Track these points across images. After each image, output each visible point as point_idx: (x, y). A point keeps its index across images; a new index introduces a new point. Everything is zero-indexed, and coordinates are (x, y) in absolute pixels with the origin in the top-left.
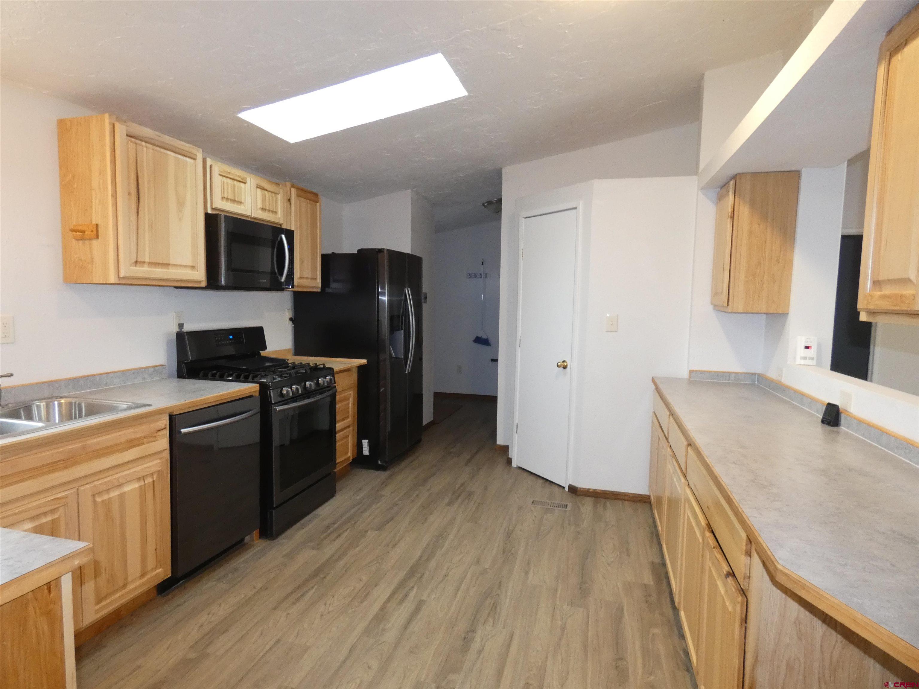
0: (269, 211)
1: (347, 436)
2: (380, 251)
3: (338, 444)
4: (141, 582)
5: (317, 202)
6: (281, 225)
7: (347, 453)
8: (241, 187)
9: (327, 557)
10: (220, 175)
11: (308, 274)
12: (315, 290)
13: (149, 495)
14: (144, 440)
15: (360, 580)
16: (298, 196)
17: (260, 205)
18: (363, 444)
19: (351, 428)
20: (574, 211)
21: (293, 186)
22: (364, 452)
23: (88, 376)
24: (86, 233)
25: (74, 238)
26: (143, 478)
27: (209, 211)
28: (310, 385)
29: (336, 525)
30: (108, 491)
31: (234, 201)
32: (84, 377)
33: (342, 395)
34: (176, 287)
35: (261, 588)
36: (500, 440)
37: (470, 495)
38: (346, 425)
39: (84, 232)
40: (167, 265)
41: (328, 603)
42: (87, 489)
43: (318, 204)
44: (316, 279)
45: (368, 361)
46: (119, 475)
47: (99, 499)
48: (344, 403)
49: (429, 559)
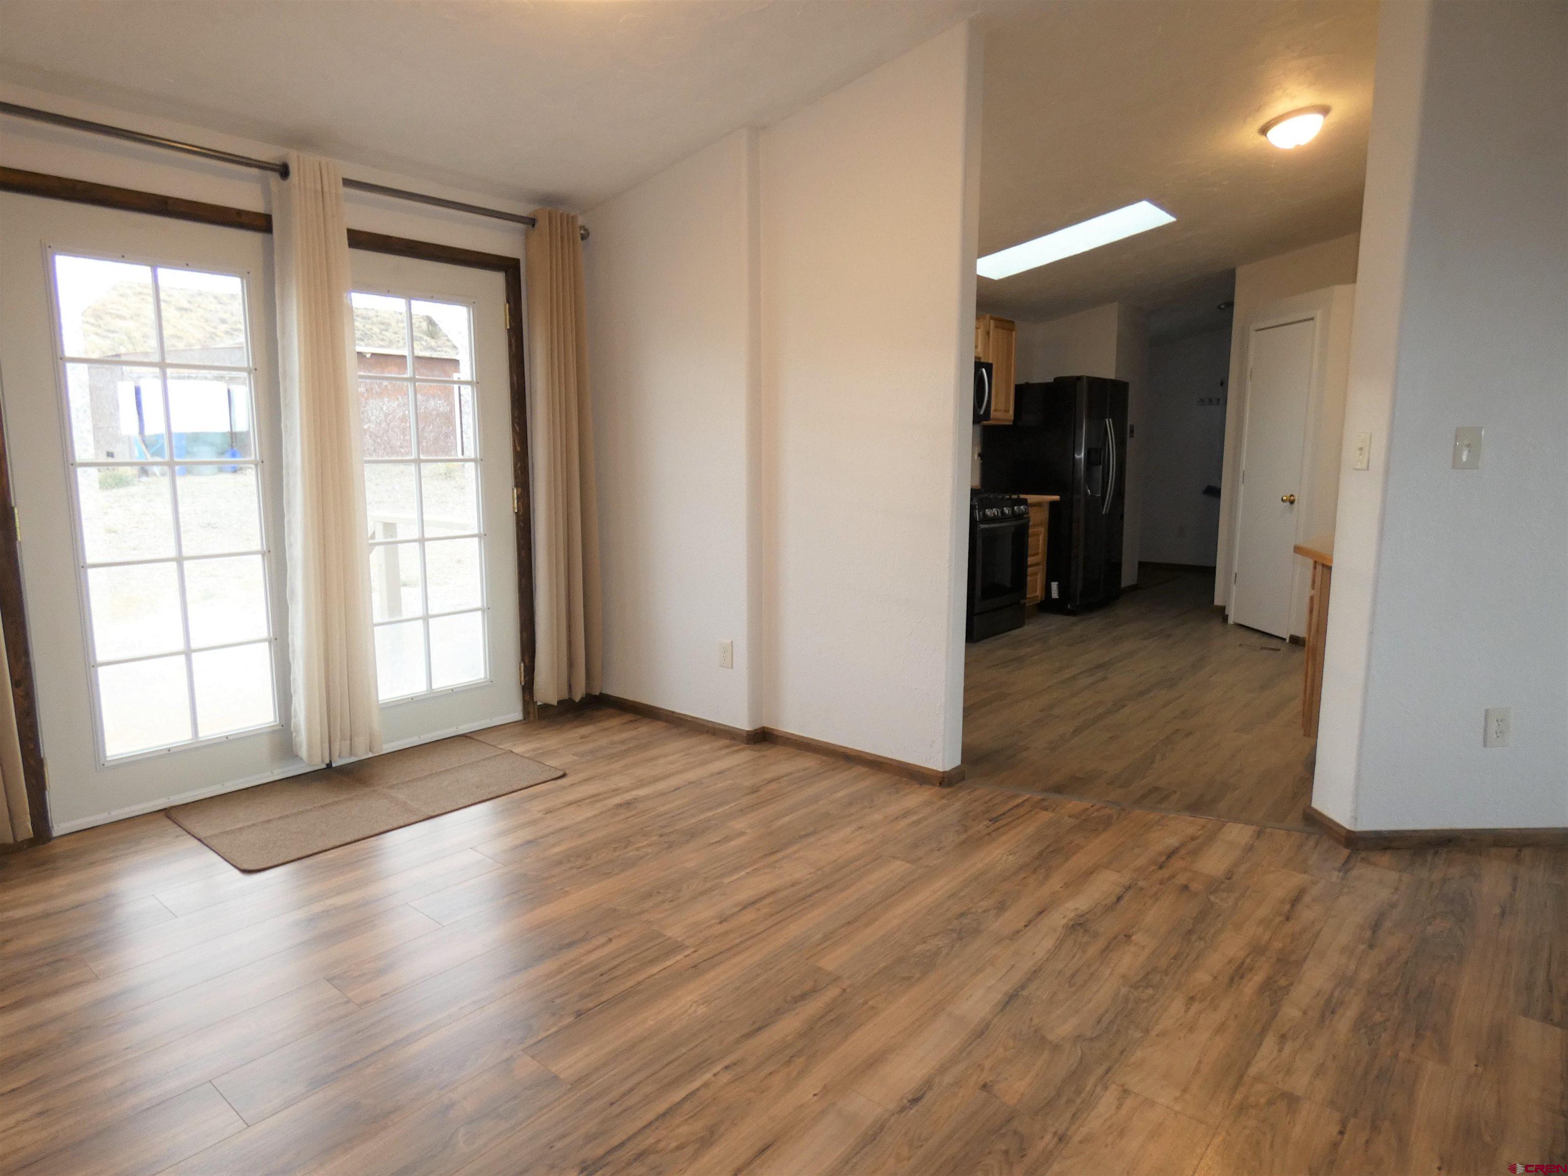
1: (1039, 573)
2: (1079, 378)
3: (1028, 579)
5: (1012, 330)
6: (981, 359)
7: (1036, 591)
11: (1002, 406)
12: (1007, 423)
16: (996, 327)
18: (1052, 586)
19: (1042, 566)
20: (1311, 322)
21: (992, 318)
22: (1053, 595)
28: (1007, 511)
33: (1036, 530)
36: (1218, 601)
38: (1036, 562)
43: (1014, 332)
44: (1009, 411)
45: (1061, 498)
48: (1037, 538)
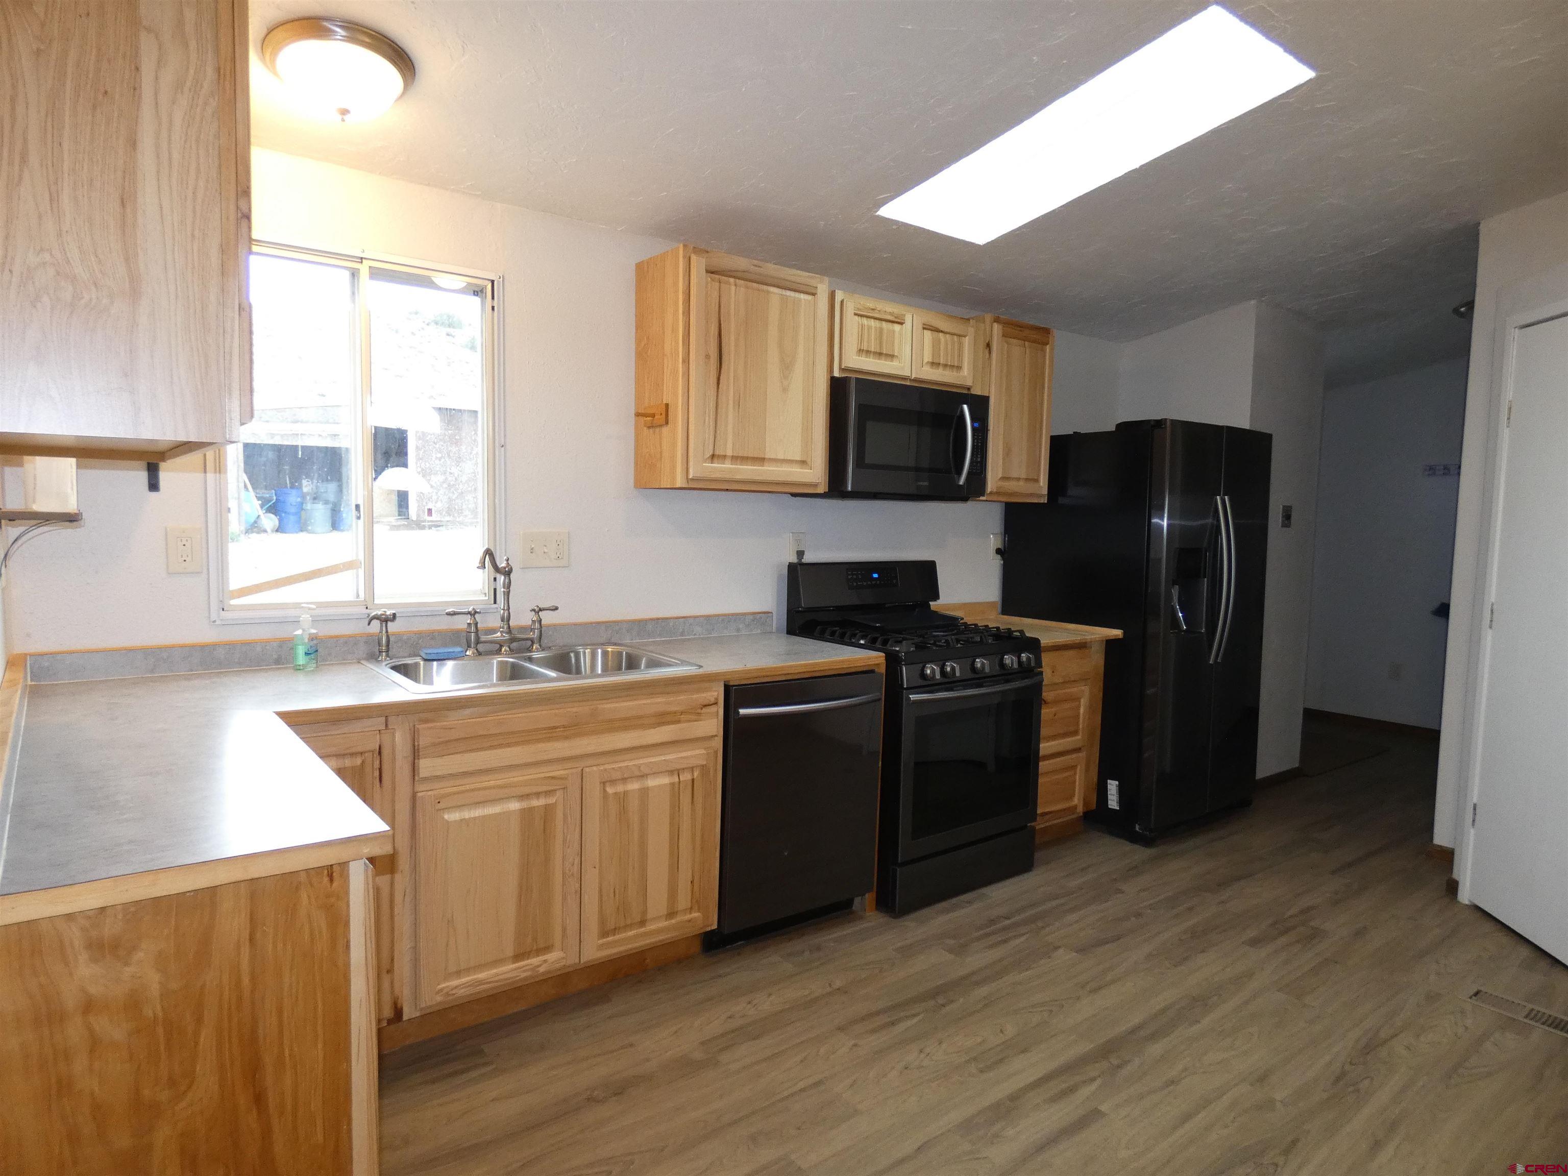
0: (945, 366)
1: (1074, 767)
2: (1159, 424)
3: (1041, 780)
4: (666, 923)
5: (1044, 344)
6: (969, 389)
7: (1072, 796)
8: (894, 331)
9: (962, 972)
10: (855, 314)
11: (1019, 470)
12: (1036, 500)
13: (686, 799)
14: (682, 716)
15: (1002, 1031)
16: (1005, 335)
17: (927, 357)
18: (1109, 787)
19: (1082, 755)
21: (997, 320)
22: (1110, 802)
23: (658, 619)
24: (656, 417)
25: (645, 426)
26: (678, 772)
27: (836, 374)
28: (983, 664)
29: (1007, 922)
30: (624, 780)
31: (879, 355)
32: (652, 620)
34: (794, 495)
35: (839, 989)
36: (1441, 837)
37: (1316, 935)
38: (1070, 747)
39: (653, 416)
40: (761, 460)
41: (927, 1050)
42: (594, 772)
43: (1048, 346)
44: (1036, 481)
45: (1124, 633)
46: (641, 761)
47: (610, 790)
48: (1067, 706)
49: (1154, 1037)
